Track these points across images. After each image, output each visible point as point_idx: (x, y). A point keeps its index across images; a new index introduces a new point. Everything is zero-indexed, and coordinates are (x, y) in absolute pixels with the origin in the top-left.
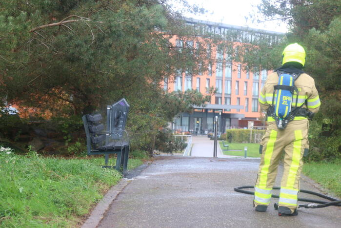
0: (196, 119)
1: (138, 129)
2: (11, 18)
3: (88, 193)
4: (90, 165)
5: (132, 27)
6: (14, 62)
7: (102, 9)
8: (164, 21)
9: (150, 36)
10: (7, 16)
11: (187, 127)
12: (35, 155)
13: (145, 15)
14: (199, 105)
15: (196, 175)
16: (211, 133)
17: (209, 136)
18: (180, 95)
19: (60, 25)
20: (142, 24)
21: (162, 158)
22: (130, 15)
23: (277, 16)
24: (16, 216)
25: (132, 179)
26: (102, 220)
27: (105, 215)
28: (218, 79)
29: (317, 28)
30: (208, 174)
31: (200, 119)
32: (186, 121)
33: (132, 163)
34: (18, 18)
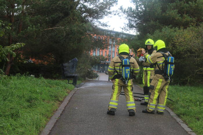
0: (101, 66)
1: (80, 69)
2: (34, 26)
3: (63, 93)
4: (63, 82)
5: (79, 31)
6: (35, 43)
7: (68, 24)
8: (91, 29)
9: (86, 34)
10: (32, 25)
11: (97, 70)
12: (42, 78)
13: (84, 26)
14: (103, 61)
15: (102, 87)
16: (106, 72)
17: (106, 73)
18: (96, 57)
19: (52, 29)
20: (83, 30)
21: (89, 81)
22: (79, 26)
23: (134, 28)
24: (36, 100)
25: (79, 88)
26: (68, 103)
27: (69, 101)
28: (109, 51)
29: (150, 33)
30: (107, 87)
31: (102, 67)
32: (97, 67)
33: (78, 82)
34: (37, 26)
